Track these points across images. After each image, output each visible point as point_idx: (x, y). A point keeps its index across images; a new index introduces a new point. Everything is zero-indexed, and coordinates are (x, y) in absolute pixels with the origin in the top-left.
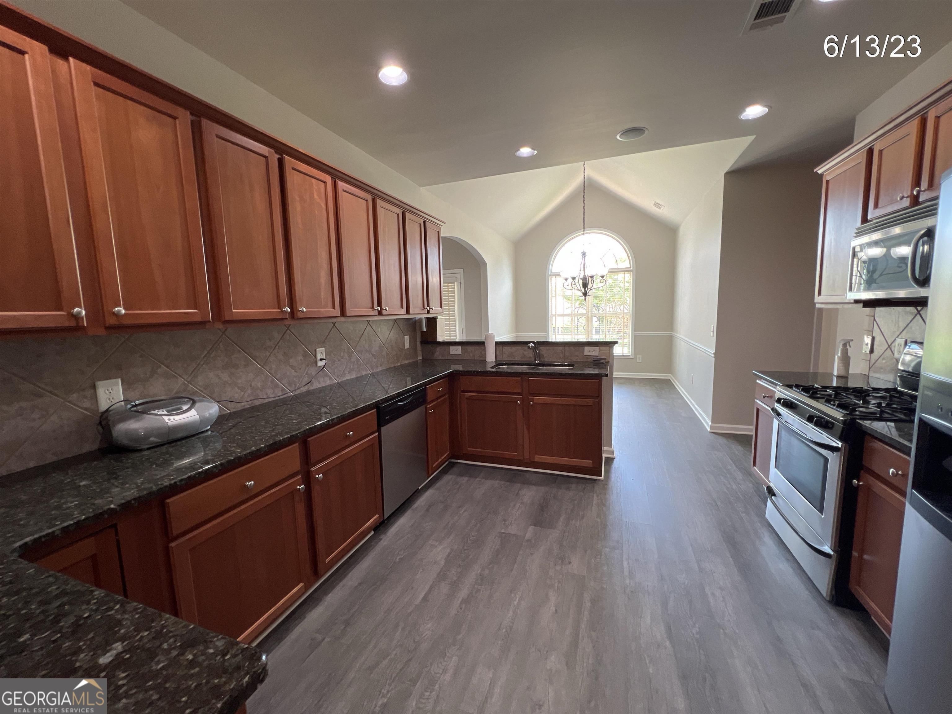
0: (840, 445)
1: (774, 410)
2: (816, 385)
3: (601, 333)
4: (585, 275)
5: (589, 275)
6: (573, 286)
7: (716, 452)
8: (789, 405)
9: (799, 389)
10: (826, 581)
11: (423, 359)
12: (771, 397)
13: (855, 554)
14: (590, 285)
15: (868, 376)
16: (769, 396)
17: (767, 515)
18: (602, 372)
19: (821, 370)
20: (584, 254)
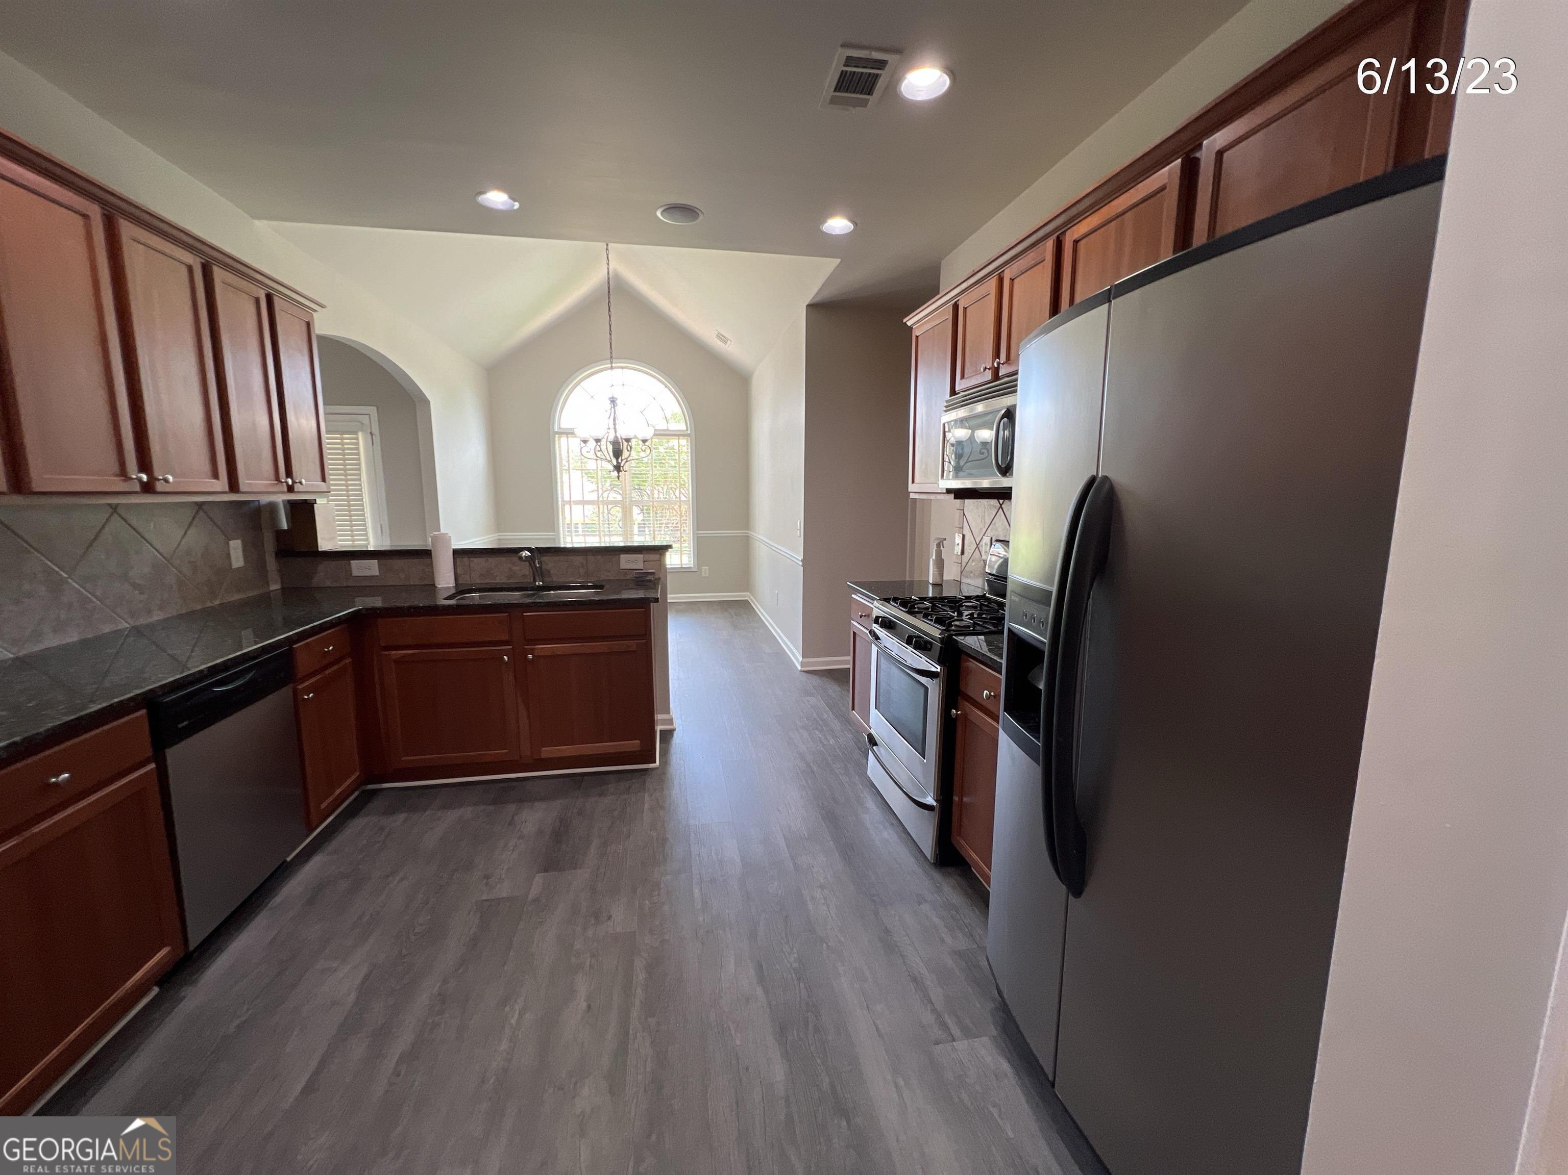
0: (937, 668)
1: (872, 633)
2: (913, 597)
3: (647, 532)
4: (616, 437)
5: (624, 437)
6: (599, 454)
7: (808, 698)
8: (888, 624)
9: (897, 604)
10: (930, 842)
11: (283, 589)
12: (868, 616)
13: (956, 798)
14: (625, 454)
15: (961, 582)
16: (866, 615)
17: (869, 773)
18: (651, 595)
19: (916, 578)
20: (613, 401)
